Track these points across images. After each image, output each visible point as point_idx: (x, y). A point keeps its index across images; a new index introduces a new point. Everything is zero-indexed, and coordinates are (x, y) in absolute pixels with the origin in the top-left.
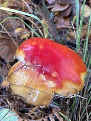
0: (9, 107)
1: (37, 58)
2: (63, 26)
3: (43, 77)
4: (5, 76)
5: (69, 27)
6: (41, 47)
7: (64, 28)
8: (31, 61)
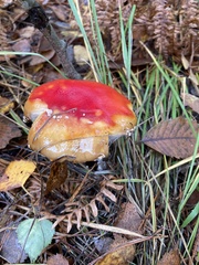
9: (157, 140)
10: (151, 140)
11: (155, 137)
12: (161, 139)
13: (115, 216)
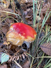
0: (6, 52)
1: (18, 28)
2: (29, 23)
3: (20, 35)
4: (5, 41)
5: (32, 24)
6: (20, 25)
7: (30, 24)
8: (16, 29)
9: (44, 47)
10: (42, 47)
11: (44, 46)
12: (46, 48)
13: (24, 63)
